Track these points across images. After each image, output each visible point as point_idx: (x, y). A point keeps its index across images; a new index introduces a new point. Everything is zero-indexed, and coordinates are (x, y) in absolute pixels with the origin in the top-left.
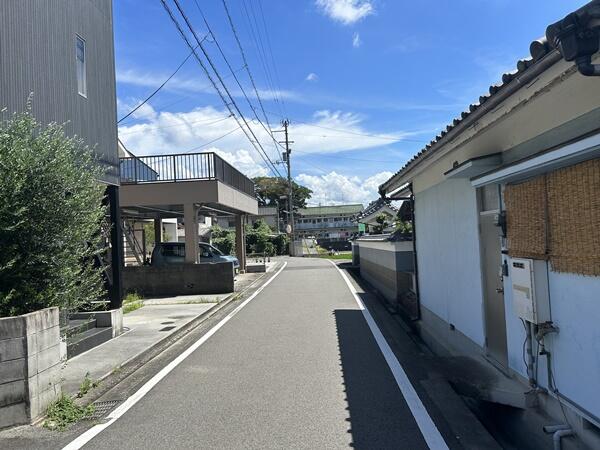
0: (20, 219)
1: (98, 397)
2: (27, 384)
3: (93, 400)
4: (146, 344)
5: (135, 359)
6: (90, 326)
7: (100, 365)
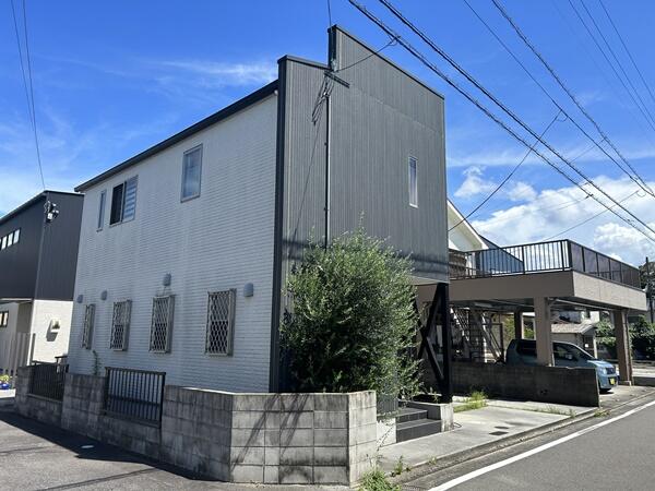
0: (348, 316)
1: (408, 481)
2: (348, 451)
3: (403, 482)
4: (469, 444)
5: (452, 457)
6: (421, 416)
7: (418, 454)
